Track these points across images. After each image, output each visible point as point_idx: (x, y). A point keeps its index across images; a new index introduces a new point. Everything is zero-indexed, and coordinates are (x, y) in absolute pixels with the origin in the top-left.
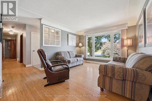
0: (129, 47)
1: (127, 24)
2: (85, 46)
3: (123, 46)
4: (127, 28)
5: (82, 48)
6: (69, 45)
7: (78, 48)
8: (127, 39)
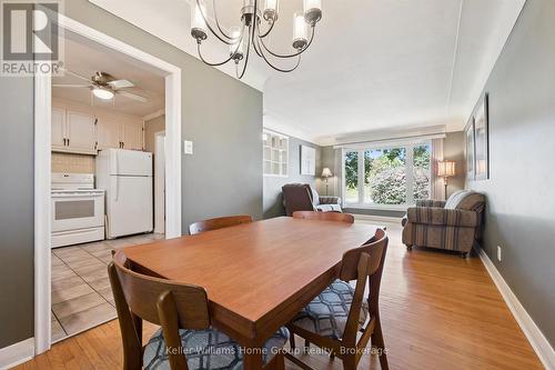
0: (449, 178)
1: (443, 126)
2: (340, 176)
3: (435, 176)
4: (444, 136)
5: (330, 180)
6: (303, 173)
7: (318, 180)
8: (444, 161)
